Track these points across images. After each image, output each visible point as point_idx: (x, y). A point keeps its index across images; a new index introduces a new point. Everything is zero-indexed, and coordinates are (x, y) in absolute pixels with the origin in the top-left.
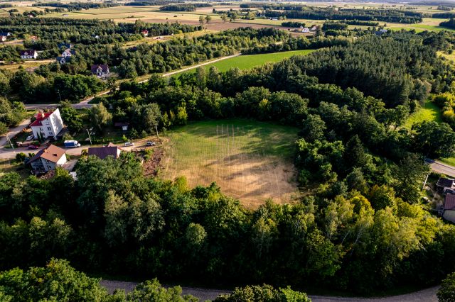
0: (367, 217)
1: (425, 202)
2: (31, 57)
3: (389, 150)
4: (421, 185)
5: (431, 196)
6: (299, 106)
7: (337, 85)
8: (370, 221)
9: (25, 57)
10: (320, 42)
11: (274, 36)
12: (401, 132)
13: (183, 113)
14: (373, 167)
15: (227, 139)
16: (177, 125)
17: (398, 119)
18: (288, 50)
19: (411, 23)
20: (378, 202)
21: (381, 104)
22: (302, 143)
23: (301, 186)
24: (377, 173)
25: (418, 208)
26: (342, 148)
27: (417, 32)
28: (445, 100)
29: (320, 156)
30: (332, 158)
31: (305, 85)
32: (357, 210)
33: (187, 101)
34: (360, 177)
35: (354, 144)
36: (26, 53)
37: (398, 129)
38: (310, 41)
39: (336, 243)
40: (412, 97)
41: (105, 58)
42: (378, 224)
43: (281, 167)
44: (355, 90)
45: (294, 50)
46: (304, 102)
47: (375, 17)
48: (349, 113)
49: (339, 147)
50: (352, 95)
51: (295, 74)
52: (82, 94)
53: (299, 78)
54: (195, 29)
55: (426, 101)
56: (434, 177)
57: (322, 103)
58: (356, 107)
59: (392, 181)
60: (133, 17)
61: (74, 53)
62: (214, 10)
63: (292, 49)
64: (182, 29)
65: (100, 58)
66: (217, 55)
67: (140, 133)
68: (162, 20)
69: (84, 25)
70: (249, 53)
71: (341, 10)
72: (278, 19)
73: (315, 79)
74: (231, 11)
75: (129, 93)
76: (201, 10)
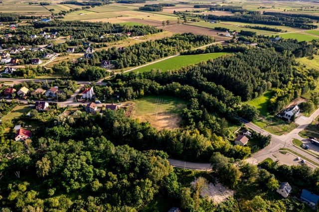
2: (71, 51)
6: (192, 93)
11: (204, 41)
13: (142, 92)
16: (139, 97)
18: (208, 53)
20: (204, 134)
21: (231, 94)
28: (275, 92)
30: (196, 117)
31: (199, 82)
33: (145, 87)
34: (202, 124)
35: (204, 112)
36: (69, 49)
40: (255, 90)
41: (108, 56)
43: (176, 118)
46: (194, 91)
50: (219, 89)
52: (99, 78)
54: (158, 31)
56: (243, 129)
57: (203, 92)
60: (121, 16)
61: (91, 50)
62: (174, 11)
63: (211, 52)
64: (150, 32)
65: (105, 56)
66: (166, 55)
67: (124, 99)
68: (140, 20)
69: (95, 26)
70: (185, 54)
71: (265, 13)
72: (215, 22)
73: (205, 79)
74: (186, 11)
75: (120, 80)
76: (166, 10)
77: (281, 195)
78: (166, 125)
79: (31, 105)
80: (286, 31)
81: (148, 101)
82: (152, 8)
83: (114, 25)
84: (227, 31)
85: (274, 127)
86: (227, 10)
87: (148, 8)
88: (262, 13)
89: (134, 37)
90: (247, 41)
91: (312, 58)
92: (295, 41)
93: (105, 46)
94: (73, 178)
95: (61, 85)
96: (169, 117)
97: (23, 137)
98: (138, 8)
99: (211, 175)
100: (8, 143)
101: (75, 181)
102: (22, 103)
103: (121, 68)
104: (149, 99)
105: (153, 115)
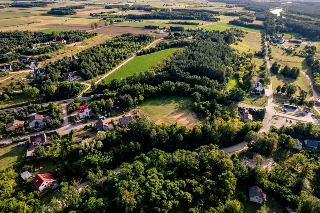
0: (225, 124)
1: (238, 118)
2: (8, 70)
3: (224, 101)
4: (237, 113)
5: (240, 116)
6: (187, 87)
7: (198, 76)
8: (226, 125)
9: (4, 70)
10: (175, 44)
11: (148, 40)
12: (226, 93)
13: (142, 98)
14: (221, 109)
15: (165, 106)
16: (140, 103)
17: (224, 87)
18: (160, 50)
19: (215, 21)
20: (226, 120)
21: (217, 83)
22: (196, 104)
23: (200, 119)
24: (222, 111)
25: (237, 120)
26: (209, 103)
27: (221, 32)
28: (239, 75)
29: (204, 108)
30: (207, 108)
31: (185, 77)
32: (222, 123)
33: (140, 92)
34: (219, 113)
35: (214, 102)
36: (5, 68)
37: (225, 92)
38: (170, 43)
39: (219, 132)
40: (227, 76)
42: (228, 126)
43: (191, 114)
44: (206, 77)
45: (164, 50)
46: (188, 85)
47: (196, 18)
48: (207, 89)
49: (208, 104)
50: (205, 80)
51: (179, 72)
53: (181, 74)
54: (93, 35)
55: (232, 76)
56: (240, 109)
57: (196, 85)
58: (209, 86)
59: (227, 113)
60: (33, 23)
61: (36, 65)
62: (91, 14)
63: (162, 50)
64: (86, 37)
65: (63, 68)
66: (126, 58)
67: (128, 109)
68: (60, 25)
69: (14, 37)
70: (141, 54)
71: (173, 10)
72: (140, 21)
73: (188, 74)
74: (102, 13)
75: (108, 90)
76: (80, 13)
77: (297, 149)
78: (188, 122)
79: (20, 144)
80: (203, 25)
81: (150, 105)
82: (63, 11)
83: (36, 34)
84: (158, 29)
85: (256, 102)
86: (139, 9)
87: (59, 12)
88: (171, 10)
89: (73, 45)
90: (183, 36)
91: (237, 44)
92: (218, 32)
93: (48, 58)
94: (165, 199)
95: (39, 110)
96: (183, 114)
97: (49, 182)
98: (46, 13)
99: (249, 153)
100: (33, 196)
101: (167, 201)
102: (4, 145)
103: (91, 79)
104: (151, 103)
105: (168, 116)
